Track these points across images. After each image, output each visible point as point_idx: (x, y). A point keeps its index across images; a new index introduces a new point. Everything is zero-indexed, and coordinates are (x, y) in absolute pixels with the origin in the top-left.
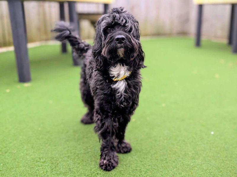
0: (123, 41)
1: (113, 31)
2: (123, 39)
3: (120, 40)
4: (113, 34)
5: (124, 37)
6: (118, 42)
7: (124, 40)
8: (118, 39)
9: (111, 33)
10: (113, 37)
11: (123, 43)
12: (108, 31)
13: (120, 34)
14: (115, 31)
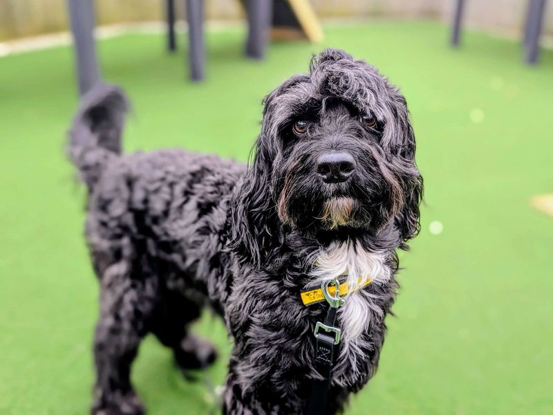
0: (346, 175)
1: (314, 135)
2: (346, 166)
3: (334, 171)
4: (313, 147)
5: (346, 156)
6: (325, 177)
7: (348, 171)
8: (325, 168)
9: (305, 138)
10: (309, 155)
11: (343, 179)
12: (297, 131)
13: (336, 147)
14: (318, 133)
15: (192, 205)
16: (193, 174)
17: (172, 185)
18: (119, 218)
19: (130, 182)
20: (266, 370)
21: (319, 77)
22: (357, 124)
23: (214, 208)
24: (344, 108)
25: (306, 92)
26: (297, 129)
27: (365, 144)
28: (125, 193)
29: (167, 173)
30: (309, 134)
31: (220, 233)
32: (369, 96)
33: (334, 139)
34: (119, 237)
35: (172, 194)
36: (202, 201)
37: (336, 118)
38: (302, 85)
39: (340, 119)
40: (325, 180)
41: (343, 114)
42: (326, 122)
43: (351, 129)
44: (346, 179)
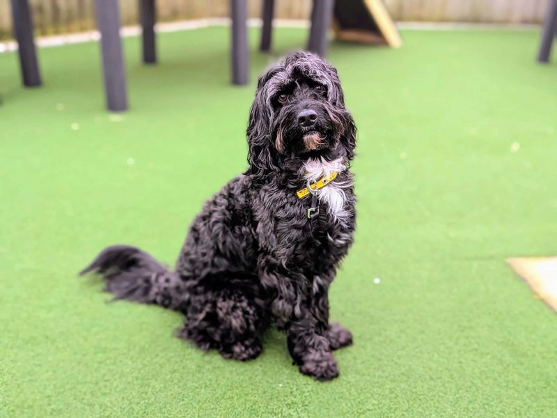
0: (314, 121)
1: (292, 101)
2: (312, 117)
3: (306, 120)
4: (293, 108)
5: (312, 112)
8: (302, 119)
9: (287, 104)
12: (281, 101)
13: (306, 107)
14: (294, 100)
20: (292, 248)
21: (290, 69)
22: (313, 92)
25: (283, 77)
26: (281, 99)
27: (319, 102)
30: (289, 101)
33: (304, 103)
37: (302, 90)
38: (280, 73)
39: (304, 91)
40: (302, 125)
41: (306, 88)
42: (297, 93)
43: (311, 95)
44: (313, 123)
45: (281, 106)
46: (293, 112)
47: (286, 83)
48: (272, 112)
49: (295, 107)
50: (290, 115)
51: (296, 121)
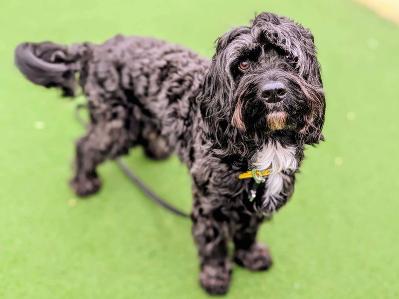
0: (281, 97)
1: (255, 70)
2: (281, 91)
3: (273, 95)
5: (279, 85)
6: (267, 99)
7: (283, 94)
8: (267, 93)
9: (249, 72)
11: (280, 100)
12: (241, 68)
13: (274, 79)
14: (258, 69)
15: (163, 95)
16: (162, 69)
17: (147, 75)
18: (113, 93)
19: (119, 68)
21: (256, 31)
22: (283, 61)
23: (179, 100)
24: (275, 51)
25: (248, 41)
26: (242, 67)
27: (290, 75)
28: (116, 76)
29: (143, 64)
30: (252, 69)
31: (185, 120)
32: (287, 41)
33: (270, 73)
34: (115, 105)
35: (148, 82)
36: (170, 94)
37: (269, 58)
38: (244, 36)
39: (272, 59)
40: (267, 101)
41: (274, 55)
42: (263, 61)
43: (280, 66)
44: (282, 99)
45: (242, 74)
46: (255, 83)
47: (250, 49)
48: (232, 81)
49: (258, 77)
50: (252, 86)
51: (259, 95)
